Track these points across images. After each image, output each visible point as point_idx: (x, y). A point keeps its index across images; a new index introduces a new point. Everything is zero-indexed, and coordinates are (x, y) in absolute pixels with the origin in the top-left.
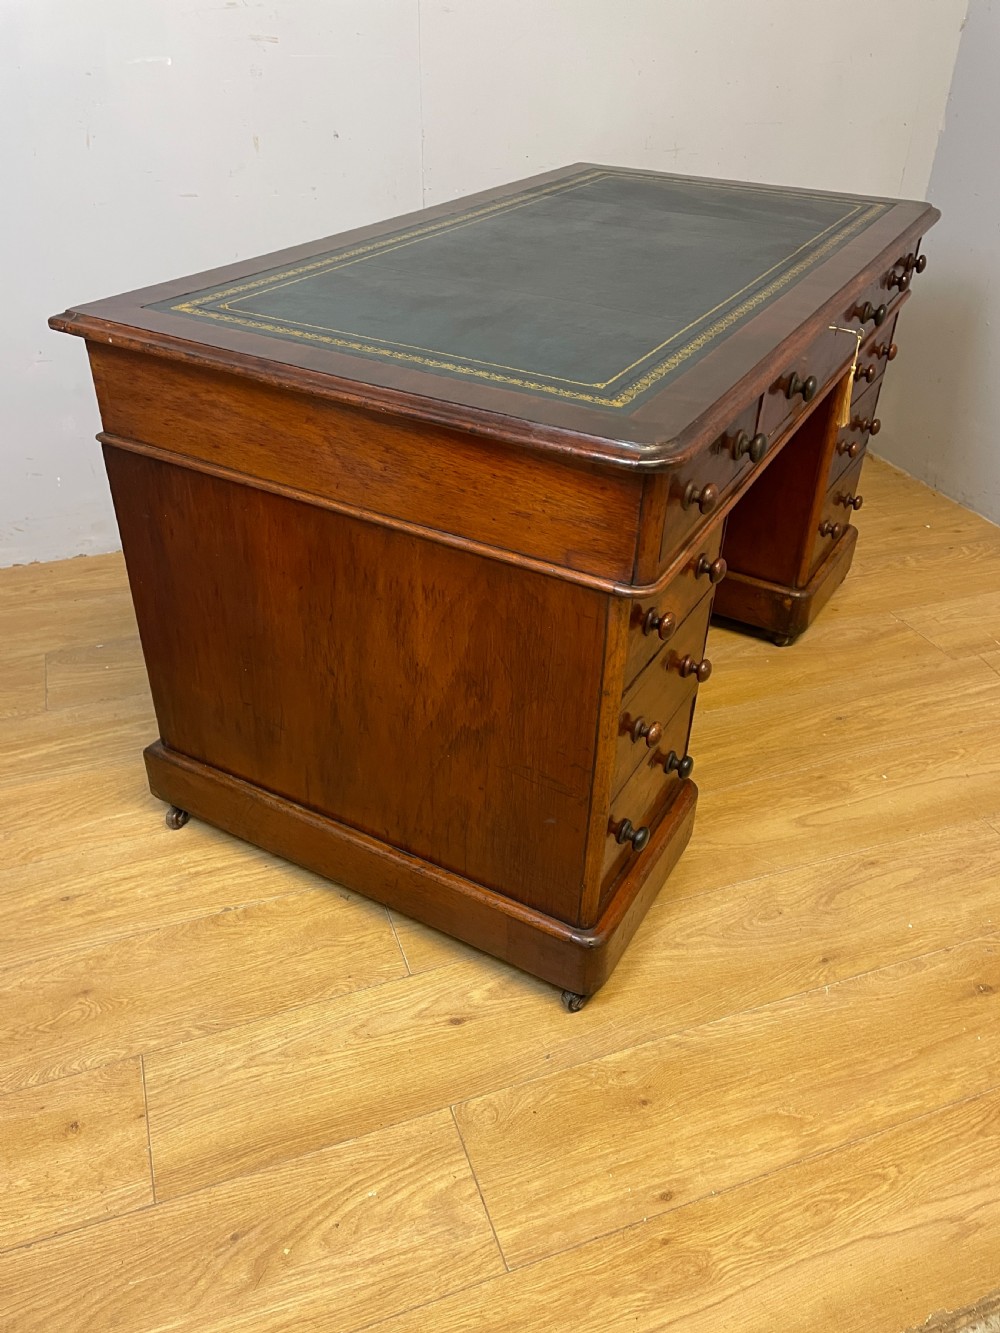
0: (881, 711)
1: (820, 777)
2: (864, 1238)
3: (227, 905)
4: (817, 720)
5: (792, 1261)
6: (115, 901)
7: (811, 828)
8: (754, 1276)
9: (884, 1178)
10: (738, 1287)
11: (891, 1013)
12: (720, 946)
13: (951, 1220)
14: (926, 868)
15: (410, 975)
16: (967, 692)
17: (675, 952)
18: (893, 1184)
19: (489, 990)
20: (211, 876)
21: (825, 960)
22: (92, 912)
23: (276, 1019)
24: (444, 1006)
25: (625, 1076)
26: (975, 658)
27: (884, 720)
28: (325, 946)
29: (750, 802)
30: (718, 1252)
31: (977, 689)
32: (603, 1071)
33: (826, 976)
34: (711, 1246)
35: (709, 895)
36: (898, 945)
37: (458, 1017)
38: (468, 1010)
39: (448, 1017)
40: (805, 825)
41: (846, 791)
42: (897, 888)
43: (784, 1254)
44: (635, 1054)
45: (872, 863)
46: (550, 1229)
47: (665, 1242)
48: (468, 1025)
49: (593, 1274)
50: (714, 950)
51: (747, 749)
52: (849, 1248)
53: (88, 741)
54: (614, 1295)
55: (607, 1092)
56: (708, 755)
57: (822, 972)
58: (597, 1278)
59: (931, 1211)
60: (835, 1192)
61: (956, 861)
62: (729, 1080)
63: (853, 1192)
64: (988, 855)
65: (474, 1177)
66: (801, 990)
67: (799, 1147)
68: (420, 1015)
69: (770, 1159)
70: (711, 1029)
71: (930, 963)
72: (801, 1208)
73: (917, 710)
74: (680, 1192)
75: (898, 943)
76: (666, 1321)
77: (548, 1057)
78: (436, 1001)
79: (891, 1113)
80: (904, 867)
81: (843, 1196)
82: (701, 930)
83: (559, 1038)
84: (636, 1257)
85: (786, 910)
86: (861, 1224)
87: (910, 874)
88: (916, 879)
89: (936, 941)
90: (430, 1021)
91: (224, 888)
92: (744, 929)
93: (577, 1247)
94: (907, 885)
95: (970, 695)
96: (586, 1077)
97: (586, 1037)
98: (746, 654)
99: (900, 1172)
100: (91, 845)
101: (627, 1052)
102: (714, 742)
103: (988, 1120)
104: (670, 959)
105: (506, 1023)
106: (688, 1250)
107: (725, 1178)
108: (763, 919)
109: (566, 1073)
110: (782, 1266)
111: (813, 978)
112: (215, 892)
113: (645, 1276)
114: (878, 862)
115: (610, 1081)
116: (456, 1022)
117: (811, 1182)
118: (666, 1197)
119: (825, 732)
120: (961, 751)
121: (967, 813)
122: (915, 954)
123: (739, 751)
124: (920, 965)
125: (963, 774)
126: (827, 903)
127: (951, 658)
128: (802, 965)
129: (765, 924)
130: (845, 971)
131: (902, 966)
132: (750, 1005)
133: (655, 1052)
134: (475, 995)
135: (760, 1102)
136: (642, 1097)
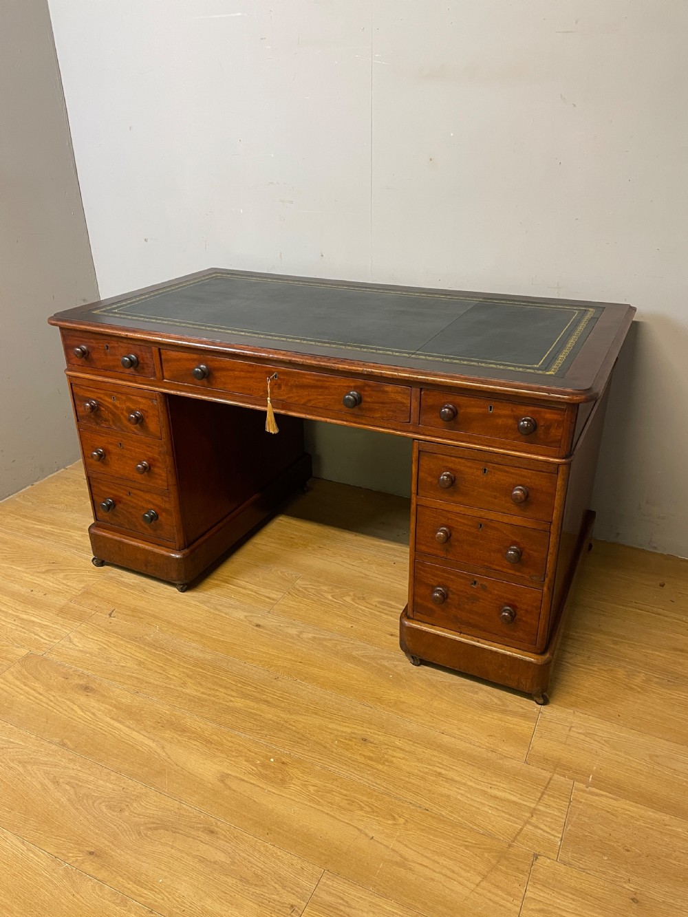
0: (402, 756)
1: (283, 763)
4: (348, 730)
7: (222, 785)
11: (64, 907)
12: (69, 800)
14: (233, 863)
16: (489, 790)
21: (91, 853)
27: (392, 762)
29: (222, 745)
31: (499, 794)
33: (77, 860)
35: (112, 773)
36: (135, 883)
40: (223, 781)
41: (282, 783)
42: (195, 857)
45: (212, 832)
50: (64, 800)
51: (279, 717)
56: (252, 704)
57: (80, 857)
61: (257, 876)
66: (56, 855)
71: (130, 909)
73: (426, 773)
75: (138, 883)
80: (224, 851)
82: (78, 785)
85: (126, 813)
87: (221, 857)
88: (215, 863)
89: (156, 901)
92: (93, 803)
94: (202, 860)
102: (269, 699)
108: (110, 807)
111: (71, 855)
114: (217, 834)
119: (339, 741)
120: (401, 821)
121: (323, 858)
122: (133, 896)
123: (270, 714)
124: (124, 903)
125: (371, 834)
126: (150, 828)
127: (526, 762)
128: (79, 844)
129: (105, 810)
130: (88, 867)
131: (115, 894)
132: (26, 837)
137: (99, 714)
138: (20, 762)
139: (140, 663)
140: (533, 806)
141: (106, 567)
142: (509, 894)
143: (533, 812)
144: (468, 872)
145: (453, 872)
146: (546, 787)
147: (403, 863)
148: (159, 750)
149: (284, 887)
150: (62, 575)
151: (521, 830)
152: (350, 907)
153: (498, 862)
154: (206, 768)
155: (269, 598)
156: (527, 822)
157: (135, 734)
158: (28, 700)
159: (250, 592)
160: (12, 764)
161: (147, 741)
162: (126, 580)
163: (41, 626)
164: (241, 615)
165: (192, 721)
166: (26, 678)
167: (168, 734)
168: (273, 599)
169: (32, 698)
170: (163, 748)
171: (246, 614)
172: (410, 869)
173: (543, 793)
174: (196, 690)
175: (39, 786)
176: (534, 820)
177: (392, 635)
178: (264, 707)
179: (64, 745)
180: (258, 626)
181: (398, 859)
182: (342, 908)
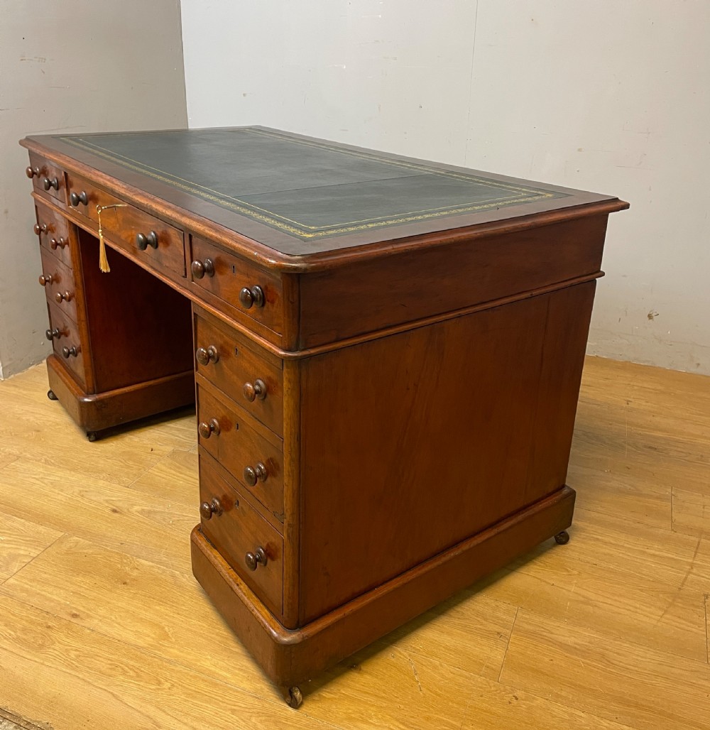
2: (112, 693)
5: (73, 673)
8: (53, 663)
9: (159, 683)
10: (42, 661)
13: (155, 722)
15: (127, 487)
18: (158, 689)
19: (143, 510)
23: (68, 471)
24: (120, 504)
25: (136, 570)
28: (119, 461)
30: (57, 646)
32: (131, 562)
34: (59, 642)
37: (118, 510)
38: (126, 511)
39: (114, 508)
43: (75, 668)
44: (152, 567)
46: (27, 591)
47: (49, 627)
48: (117, 515)
49: (12, 614)
52: (98, 690)
54: (6, 625)
55: (120, 570)
58: (12, 617)
59: (152, 711)
60: (131, 669)
62: (169, 602)
63: (138, 676)
65: (34, 558)
67: (149, 644)
68: (107, 501)
69: (131, 638)
72: (109, 662)
74: (82, 619)
76: (5, 647)
77: (122, 544)
78: (120, 501)
79: (210, 668)
81: (132, 673)
83: (136, 541)
84: (32, 622)
86: (120, 688)
90: (106, 505)
93: (23, 604)
96: (122, 559)
99: (169, 688)
101: (151, 564)
103: (247, 710)
105: (129, 523)
106: (49, 636)
107: (104, 628)
109: (118, 553)
110: (68, 671)
113: (24, 630)
115: (127, 568)
116: (115, 511)
117: (132, 659)
118: (75, 616)
120: (576, 572)
125: (552, 582)
127: (672, 530)
133: (160, 572)
134: (136, 508)
135: (165, 619)
136: (128, 581)
140: (690, 561)
142: (691, 622)
143: (692, 565)
144: (650, 608)
145: (636, 608)
146: (697, 548)
147: (587, 602)
149: (486, 619)
151: (686, 578)
152: (552, 633)
153: (674, 600)
156: (689, 573)
166: (179, 468)
172: (596, 606)
173: (696, 552)
176: (694, 571)
181: (582, 599)
182: (545, 634)
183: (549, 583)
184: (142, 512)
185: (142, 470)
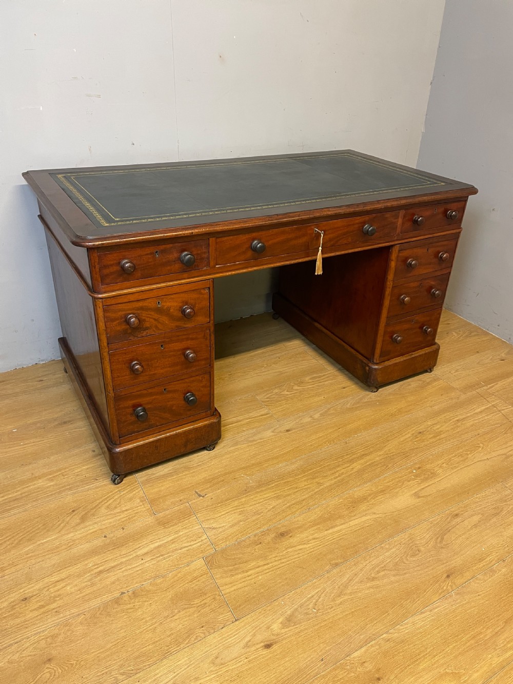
0: (438, 426)
1: (419, 468)
3: (122, 590)
4: (410, 435)
6: (55, 597)
7: (422, 498)
11: (487, 602)
12: (394, 576)
14: (483, 514)
15: (236, 620)
16: (476, 412)
17: (374, 583)
19: (281, 623)
20: (109, 573)
21: (448, 576)
22: (43, 606)
23: (165, 661)
24: (259, 637)
25: (366, 665)
26: (474, 392)
27: (441, 431)
28: (185, 609)
29: (389, 486)
31: (479, 410)
32: (353, 664)
33: (450, 585)
35: (382, 545)
36: (480, 562)
37: (268, 643)
38: (273, 637)
39: (262, 644)
40: (419, 497)
41: (434, 475)
42: (471, 528)
44: (367, 650)
45: (457, 515)
48: (275, 647)
50: (393, 579)
51: (380, 455)
53: (19, 493)
55: (358, 676)
56: (362, 461)
57: (448, 584)
61: (495, 508)
62: (418, 657)
64: (509, 503)
66: (441, 596)
68: (247, 646)
70: (402, 627)
71: (498, 569)
73: (455, 424)
75: (481, 560)
77: (322, 660)
78: (254, 635)
79: (501, 660)
80: (472, 516)
82: (383, 567)
83: (326, 647)
85: (422, 549)
87: (476, 519)
88: (479, 522)
89: (497, 556)
90: (253, 649)
91: (118, 579)
92: (405, 563)
94: (475, 526)
95: (477, 413)
96: (345, 669)
97: (339, 644)
98: (366, 400)
100: (33, 561)
101: (363, 649)
102: (363, 453)
104: (372, 587)
105: (295, 643)
108: (413, 555)
109: (334, 668)
111: (445, 588)
112: (114, 583)
114: (459, 514)
115: (358, 669)
116: (268, 646)
119: (416, 441)
121: (493, 480)
122: (490, 565)
123: (376, 457)
124: (493, 572)
126: (440, 542)
127: (464, 394)
128: (438, 581)
129: (414, 559)
130: (459, 581)
131: (485, 574)
132: (418, 609)
133: (377, 647)
134: (276, 627)
135: (437, 667)
136: (377, 676)
137: (316, 535)
138: (339, 596)
139: (278, 497)
140: (491, 405)
141: (127, 480)
143: (494, 406)
146: (482, 396)
148: (374, 516)
150: (103, 510)
151: (503, 414)
154: (403, 500)
155: (262, 415)
156: (499, 411)
157: (352, 523)
158: (268, 574)
159: (248, 420)
160: (338, 602)
161: (364, 519)
162: (162, 473)
163: (173, 541)
164: (269, 433)
165: (358, 491)
166: (237, 569)
167: (363, 507)
168: (267, 414)
169: (267, 571)
170: (375, 513)
171: (270, 431)
173: (485, 399)
174: (332, 480)
175: (372, 590)
176: (499, 408)
177: (344, 388)
178: (368, 458)
179: (337, 565)
180: (288, 431)
181: (504, 456)
183: (485, 460)
184: (284, 625)
185: (218, 598)
